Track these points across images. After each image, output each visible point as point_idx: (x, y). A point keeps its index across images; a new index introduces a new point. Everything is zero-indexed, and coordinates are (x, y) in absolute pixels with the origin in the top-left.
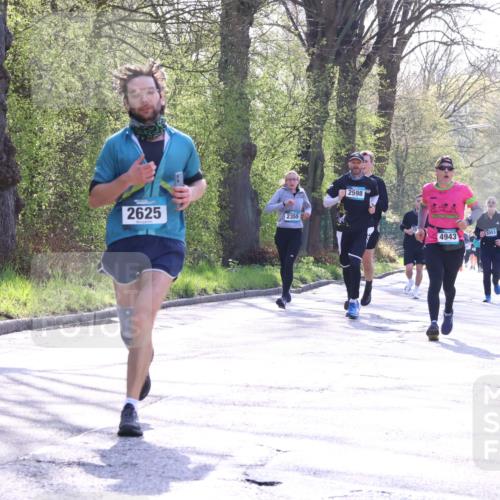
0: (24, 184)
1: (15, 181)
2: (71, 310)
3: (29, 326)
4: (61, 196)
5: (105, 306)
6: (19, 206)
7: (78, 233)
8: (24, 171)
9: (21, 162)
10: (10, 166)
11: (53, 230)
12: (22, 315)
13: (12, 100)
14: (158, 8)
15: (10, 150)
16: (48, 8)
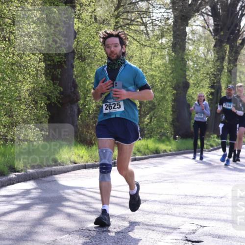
0: (81, 101)
1: (78, 100)
3: (85, 167)
6: (79, 112)
8: (81, 95)
9: (80, 91)
10: (76, 94)
12: (81, 162)
13: (76, 62)
14: (144, 19)
15: (75, 86)
16: (93, 20)
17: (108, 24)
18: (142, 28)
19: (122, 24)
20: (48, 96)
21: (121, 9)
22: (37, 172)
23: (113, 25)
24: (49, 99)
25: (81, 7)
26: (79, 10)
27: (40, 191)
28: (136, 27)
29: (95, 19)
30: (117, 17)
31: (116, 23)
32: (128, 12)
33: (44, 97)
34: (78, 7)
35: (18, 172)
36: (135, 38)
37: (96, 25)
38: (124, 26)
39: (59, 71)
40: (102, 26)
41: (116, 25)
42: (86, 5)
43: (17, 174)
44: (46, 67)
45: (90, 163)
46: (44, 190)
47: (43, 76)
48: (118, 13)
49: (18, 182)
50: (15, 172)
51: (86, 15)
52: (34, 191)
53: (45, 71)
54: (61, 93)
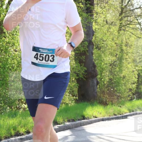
0: (99, 76)
1: (96, 75)
2: (115, 115)
3: (103, 120)
4: (111, 79)
5: (125, 113)
6: (98, 83)
7: (116, 91)
8: (99, 72)
9: (98, 69)
10: (95, 71)
11: (108, 90)
12: (100, 117)
13: (95, 51)
14: (139, 20)
15: (94, 66)
16: (105, 23)
17: (115, 25)
18: (138, 26)
19: (124, 24)
20: (77, 74)
21: (123, 15)
22: (72, 124)
23: (118, 25)
24: (78, 76)
25: (97, 14)
26: (96, 17)
27: (74, 137)
28: (134, 26)
29: (107, 22)
30: (121, 20)
31: (121, 24)
32: (128, 16)
33: (74, 74)
34: (95, 15)
35: (59, 124)
36: (133, 33)
37: (107, 26)
38: (126, 25)
39: (84, 57)
40: (111, 26)
41: (120, 26)
42: (100, 13)
43: (59, 125)
44: (75, 55)
45: (106, 117)
46: (77, 136)
47: (73, 60)
48: (122, 18)
49: (60, 131)
50: (58, 124)
51: (100, 20)
52: (70, 137)
53: (75, 57)
54: (86, 71)
